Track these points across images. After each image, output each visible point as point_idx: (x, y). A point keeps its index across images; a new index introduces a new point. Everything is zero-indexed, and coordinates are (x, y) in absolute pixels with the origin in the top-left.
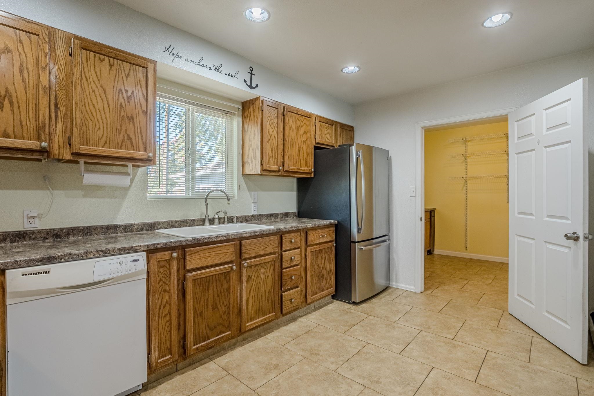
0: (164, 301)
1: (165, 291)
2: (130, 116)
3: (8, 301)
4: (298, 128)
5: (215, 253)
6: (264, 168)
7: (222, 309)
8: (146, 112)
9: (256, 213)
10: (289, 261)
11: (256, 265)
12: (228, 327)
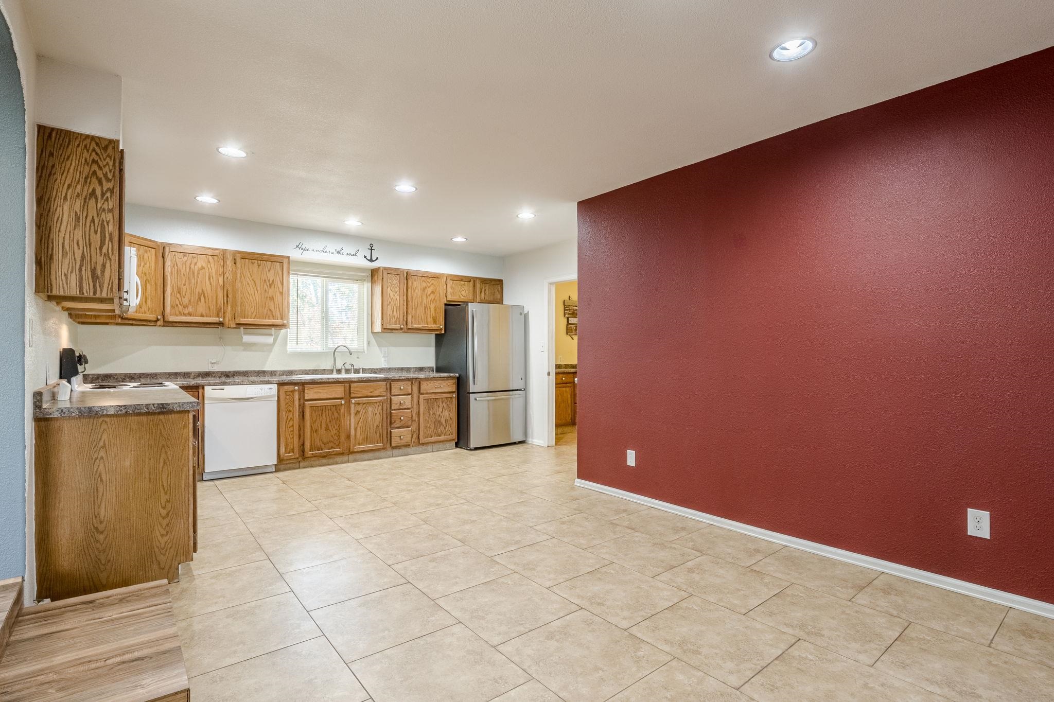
0: (289, 418)
1: (290, 411)
2: (271, 296)
3: (206, 402)
4: (424, 289)
6: (385, 327)
7: (334, 432)
8: (282, 293)
9: (386, 367)
10: (398, 405)
11: (365, 403)
12: (339, 446)
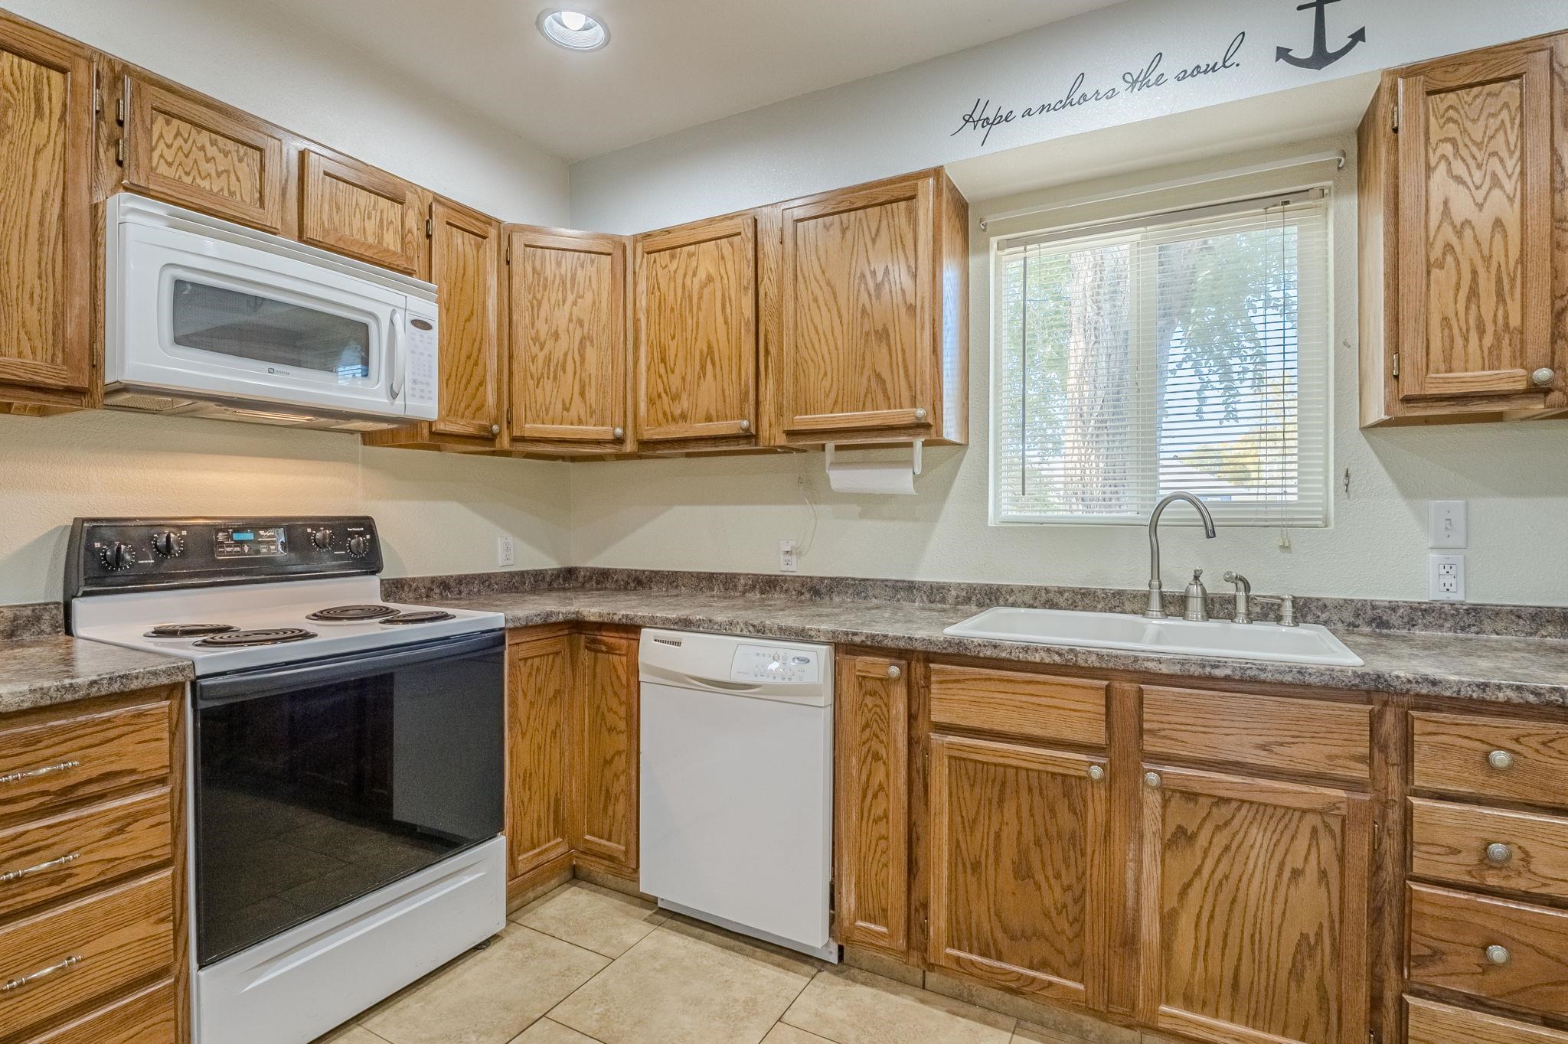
0: (875, 784)
1: (877, 757)
3: (641, 675)
5: (1024, 698)
6: (1410, 388)
8: (916, 310)
9: (1457, 597)
11: (1223, 800)
12: (1076, 967)
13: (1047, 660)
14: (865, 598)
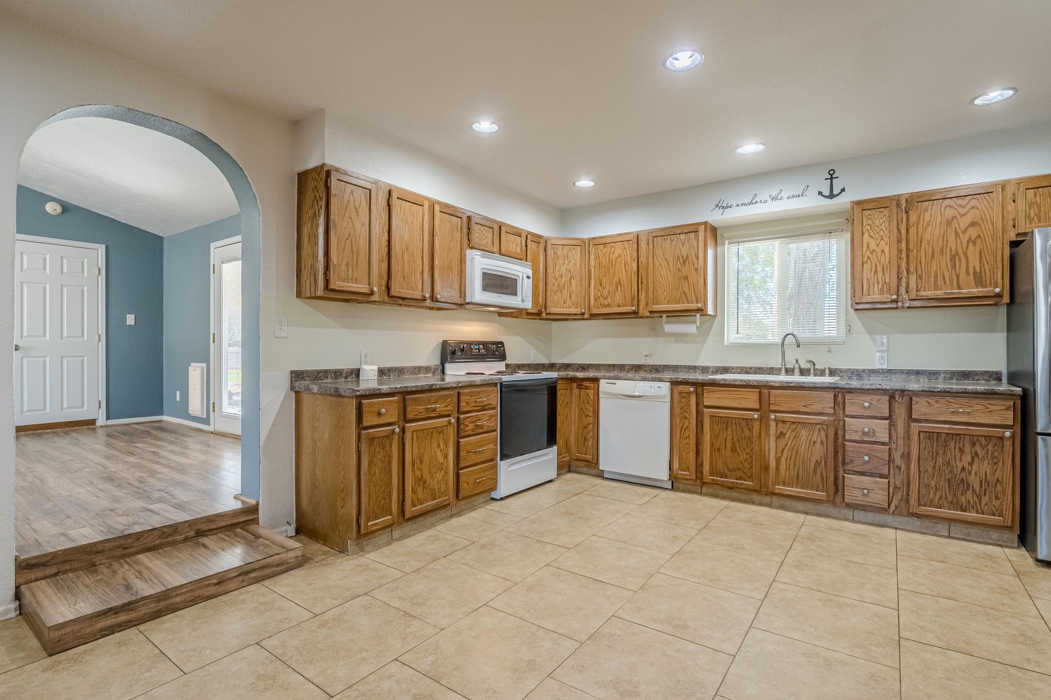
0: (685, 426)
1: (686, 418)
2: (685, 275)
3: (601, 395)
4: (950, 222)
5: (734, 396)
6: (857, 301)
7: (743, 455)
8: (698, 269)
9: (884, 367)
11: (794, 423)
12: (750, 477)
13: (741, 384)
14: (677, 372)
